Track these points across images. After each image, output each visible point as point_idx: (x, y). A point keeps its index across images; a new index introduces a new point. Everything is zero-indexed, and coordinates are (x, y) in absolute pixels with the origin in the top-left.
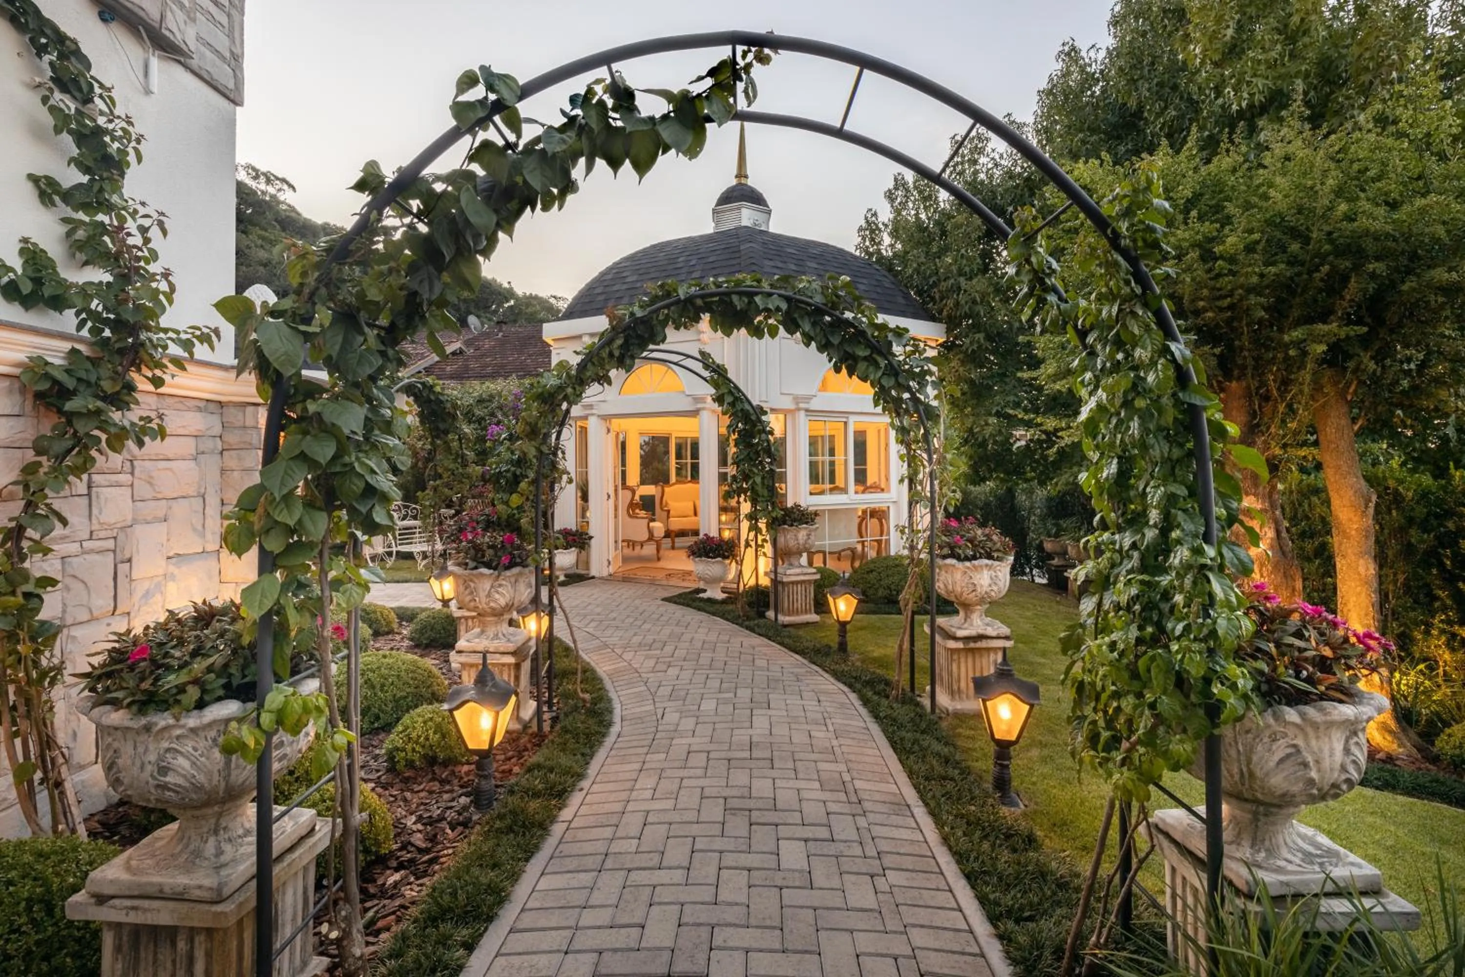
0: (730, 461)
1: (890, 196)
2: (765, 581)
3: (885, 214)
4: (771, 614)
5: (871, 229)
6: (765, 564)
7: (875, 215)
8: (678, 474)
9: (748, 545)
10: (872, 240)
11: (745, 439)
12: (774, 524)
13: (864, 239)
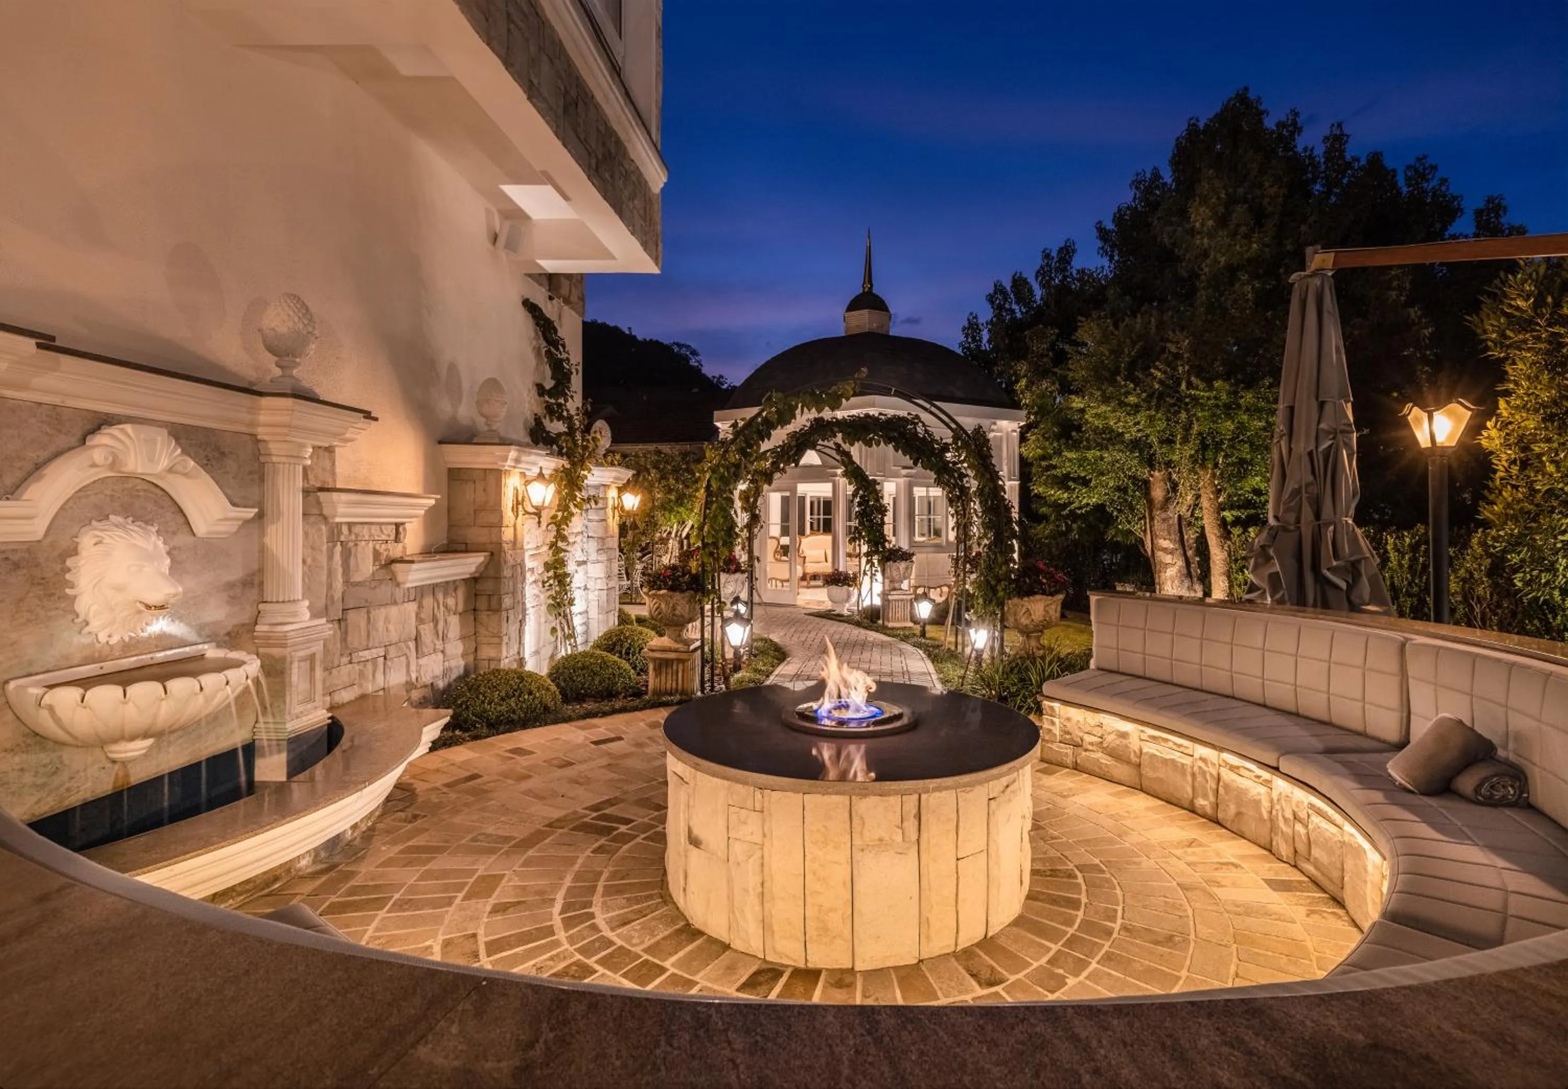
0: (853, 516)
1: (991, 299)
2: (877, 602)
3: (986, 314)
4: (880, 622)
5: (972, 328)
6: (878, 588)
7: (976, 317)
8: (812, 528)
9: (865, 574)
10: (974, 338)
11: (863, 502)
12: (885, 560)
13: (967, 337)
